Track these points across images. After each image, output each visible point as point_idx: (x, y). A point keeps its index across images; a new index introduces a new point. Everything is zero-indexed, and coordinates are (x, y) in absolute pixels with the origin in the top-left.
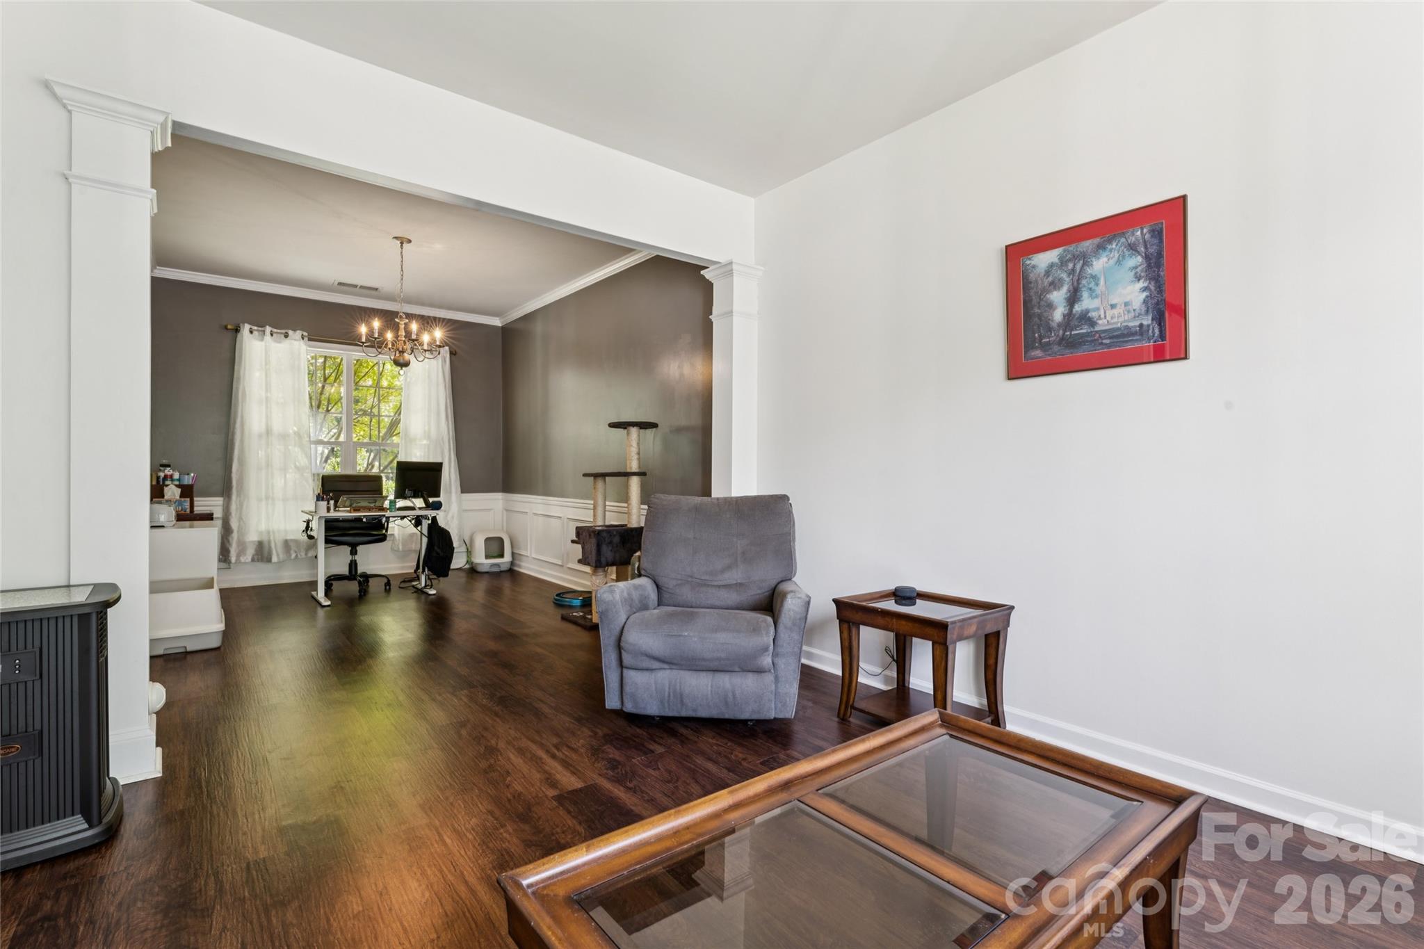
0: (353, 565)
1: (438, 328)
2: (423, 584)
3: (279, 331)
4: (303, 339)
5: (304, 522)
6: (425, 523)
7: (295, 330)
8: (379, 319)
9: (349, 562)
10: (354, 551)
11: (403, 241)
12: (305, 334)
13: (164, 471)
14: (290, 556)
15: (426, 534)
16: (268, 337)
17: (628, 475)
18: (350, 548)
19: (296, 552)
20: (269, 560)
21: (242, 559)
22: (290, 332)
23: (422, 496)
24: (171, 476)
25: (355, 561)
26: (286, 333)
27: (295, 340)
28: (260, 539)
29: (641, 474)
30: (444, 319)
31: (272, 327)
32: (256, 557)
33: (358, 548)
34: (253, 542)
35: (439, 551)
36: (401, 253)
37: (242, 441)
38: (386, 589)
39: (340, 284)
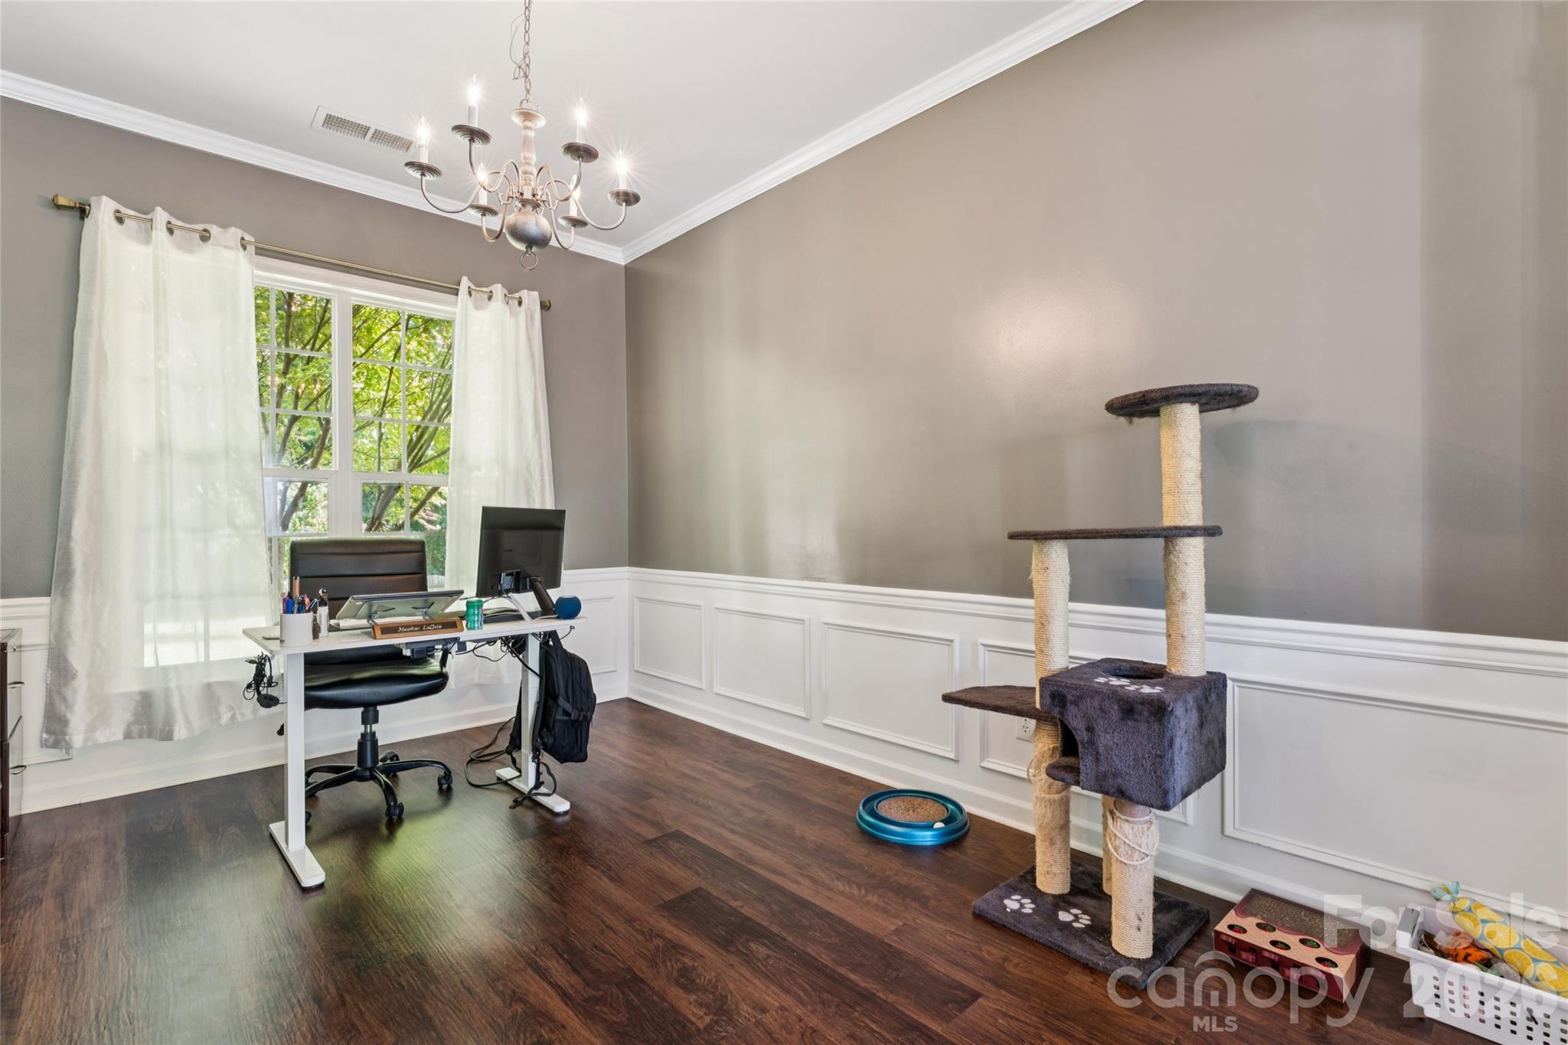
0: (368, 742)
2: (532, 782)
3: (187, 226)
4: (245, 248)
5: (252, 662)
6: (534, 648)
7: (224, 226)
9: (359, 738)
10: (371, 714)
12: (248, 237)
14: (219, 718)
15: (537, 670)
16: (160, 233)
17: (1171, 535)
18: (362, 712)
19: (231, 708)
20: (168, 736)
21: (101, 737)
22: (214, 230)
23: (530, 589)
25: (373, 734)
26: (205, 230)
27: (226, 247)
28: (143, 688)
29: (1209, 532)
31: (171, 214)
32: (135, 729)
33: (382, 709)
34: (125, 695)
35: (568, 707)
37: (98, 465)
38: (441, 789)
39: (331, 121)
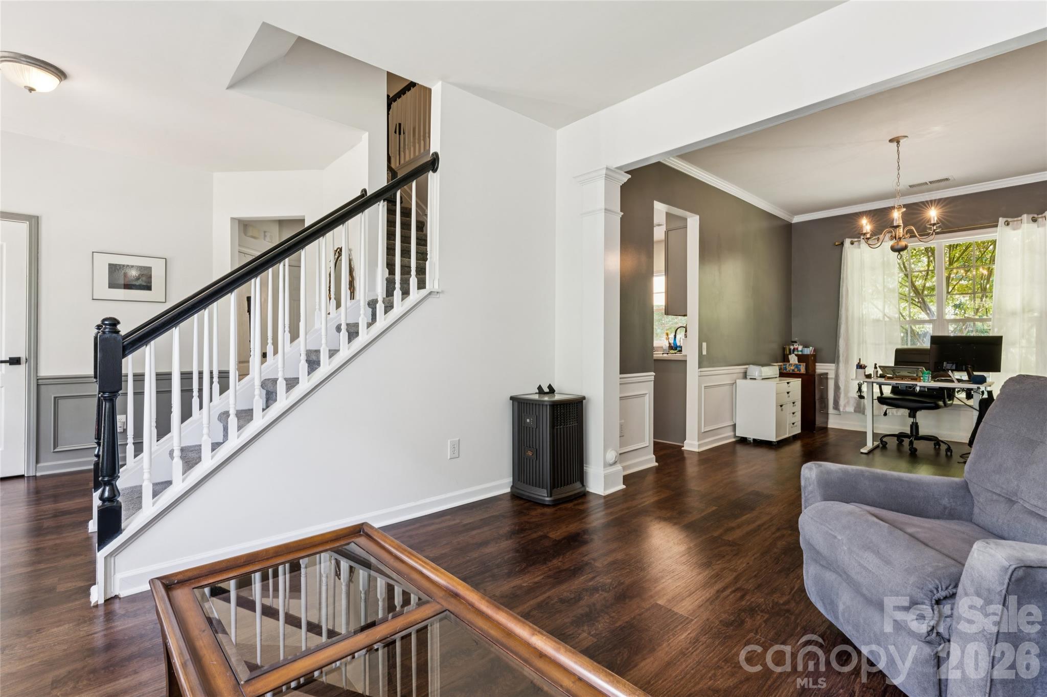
0: (914, 426)
1: (933, 208)
8: (867, 217)
9: (911, 423)
10: (914, 414)
11: (896, 140)
13: (793, 345)
15: (977, 408)
16: (863, 244)
18: (909, 411)
21: (848, 410)
23: (966, 370)
24: (797, 349)
30: (935, 200)
32: (857, 410)
33: (917, 413)
36: (898, 150)
39: (911, 186)
